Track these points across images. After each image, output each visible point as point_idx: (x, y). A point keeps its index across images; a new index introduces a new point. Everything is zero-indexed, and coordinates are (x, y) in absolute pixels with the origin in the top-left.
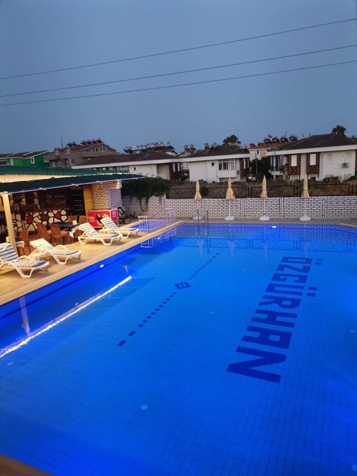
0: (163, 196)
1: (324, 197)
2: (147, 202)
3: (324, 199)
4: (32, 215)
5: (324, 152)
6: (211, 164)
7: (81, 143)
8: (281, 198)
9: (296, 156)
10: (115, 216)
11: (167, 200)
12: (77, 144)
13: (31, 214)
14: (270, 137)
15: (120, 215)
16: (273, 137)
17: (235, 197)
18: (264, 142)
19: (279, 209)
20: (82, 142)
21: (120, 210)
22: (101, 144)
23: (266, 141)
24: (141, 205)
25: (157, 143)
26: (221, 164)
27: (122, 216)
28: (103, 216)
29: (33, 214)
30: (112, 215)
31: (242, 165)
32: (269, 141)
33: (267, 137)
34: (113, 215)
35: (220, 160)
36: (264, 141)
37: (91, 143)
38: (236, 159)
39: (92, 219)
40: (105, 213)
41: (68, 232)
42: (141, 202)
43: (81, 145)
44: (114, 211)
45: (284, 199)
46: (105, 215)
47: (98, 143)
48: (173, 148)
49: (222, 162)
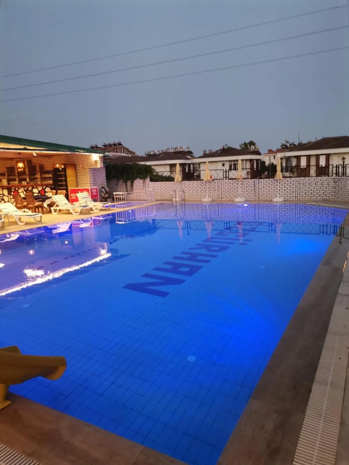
0: (147, 179)
1: (297, 178)
2: (132, 185)
4: (18, 191)
5: (334, 154)
6: (222, 165)
7: (103, 146)
9: (305, 157)
10: (95, 194)
11: (151, 183)
12: (99, 147)
13: (17, 189)
14: (288, 143)
15: (103, 195)
16: (290, 143)
18: (281, 148)
19: (254, 191)
21: (103, 190)
22: (121, 146)
23: (283, 147)
24: (126, 187)
25: (177, 148)
29: (19, 189)
32: (287, 146)
33: (284, 143)
34: (93, 193)
35: (230, 161)
36: (281, 146)
37: (112, 145)
38: (246, 160)
39: (73, 196)
40: (85, 190)
41: (42, 203)
42: (126, 185)
43: (103, 147)
44: (94, 189)
45: (259, 181)
46: (85, 192)
47: (118, 145)
48: (192, 153)
49: (232, 163)
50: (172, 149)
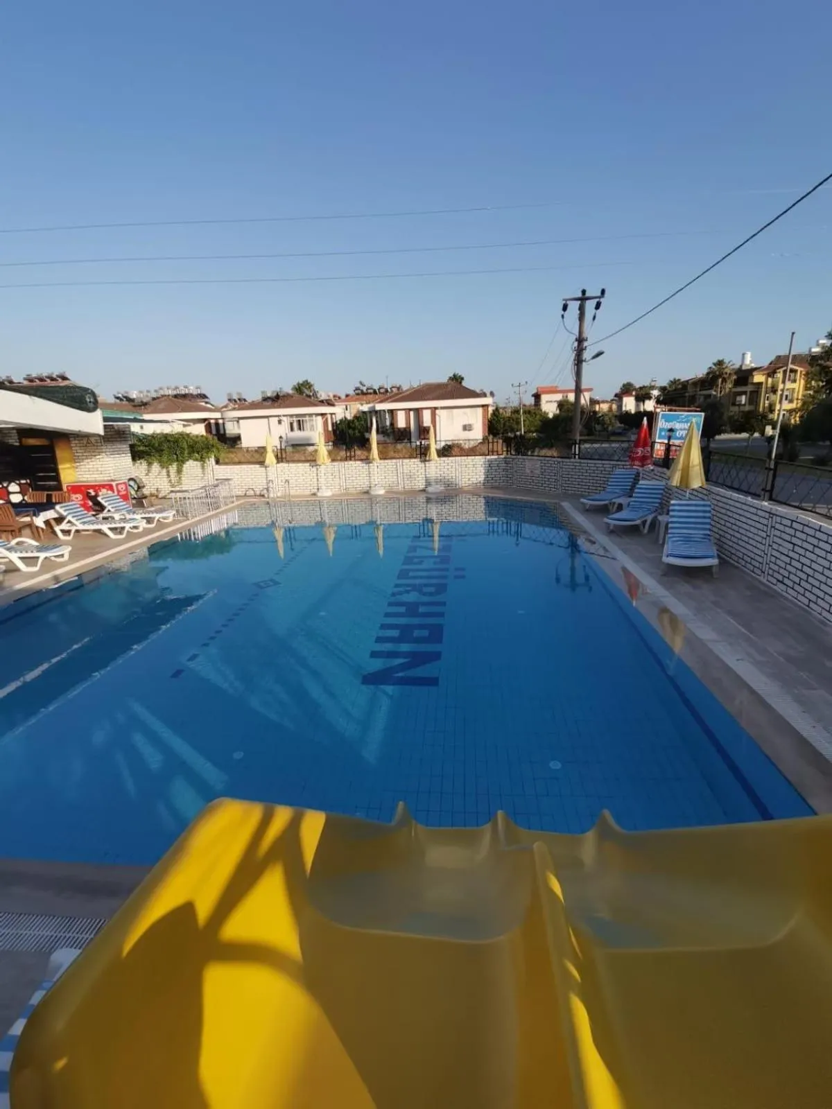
0: (209, 461)
1: (457, 458)
2: (179, 471)
3: (457, 460)
5: (442, 408)
6: (277, 422)
7: (25, 379)
8: (398, 460)
9: (403, 412)
10: (124, 492)
11: (217, 466)
14: (363, 385)
15: (133, 492)
16: (366, 386)
17: (330, 460)
18: (353, 393)
19: (396, 477)
20: (24, 377)
21: (132, 483)
23: (357, 392)
24: (168, 475)
25: (177, 388)
26: (291, 421)
27: (136, 494)
28: (100, 493)
30: (119, 491)
31: (325, 423)
32: (362, 391)
33: (358, 385)
35: (291, 416)
36: (354, 391)
38: (317, 415)
39: (77, 498)
40: (103, 486)
42: (168, 472)
43: (25, 382)
45: (402, 462)
46: (104, 491)
47: (60, 380)
48: (207, 397)
49: (295, 419)
50: (168, 389)
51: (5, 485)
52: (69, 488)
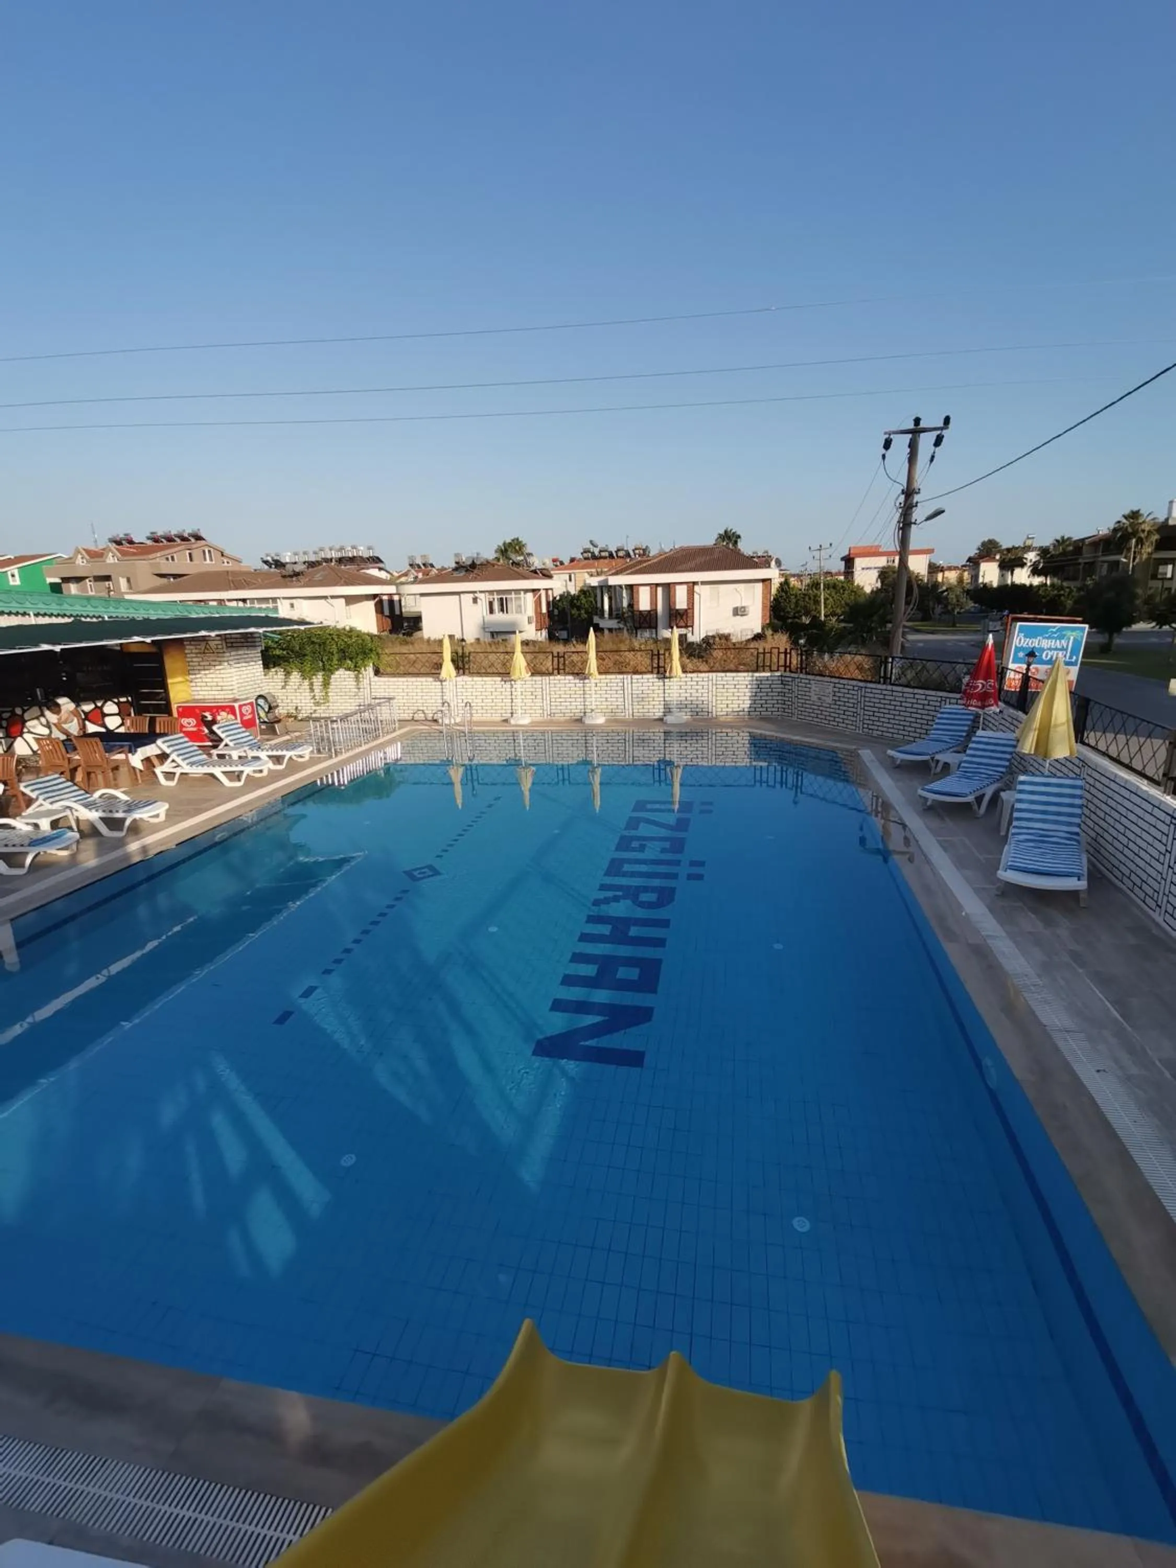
0: (365, 670)
1: (710, 674)
2: (326, 684)
3: (711, 678)
4: (22, 716)
5: (703, 583)
6: (471, 601)
7: (148, 538)
8: (625, 676)
9: (648, 588)
10: (250, 717)
11: (376, 678)
12: (136, 540)
13: (18, 711)
14: (596, 546)
15: (262, 714)
16: (599, 546)
17: (530, 674)
18: (581, 557)
19: (622, 699)
20: (149, 535)
21: (261, 702)
22: (203, 542)
23: (585, 555)
24: (312, 690)
25: (342, 549)
26: (491, 600)
27: (267, 716)
28: (219, 718)
30: (242, 715)
31: (538, 603)
32: (593, 553)
33: (588, 546)
34: (245, 715)
35: (490, 592)
36: (582, 554)
37: (176, 539)
38: (526, 591)
39: (189, 724)
40: (223, 708)
41: (127, 757)
42: (311, 684)
43: (149, 543)
44: (245, 705)
45: (632, 679)
46: (224, 714)
47: (193, 540)
48: (381, 561)
49: (496, 597)
50: (331, 549)
51: (99, 704)
52: (180, 709)
